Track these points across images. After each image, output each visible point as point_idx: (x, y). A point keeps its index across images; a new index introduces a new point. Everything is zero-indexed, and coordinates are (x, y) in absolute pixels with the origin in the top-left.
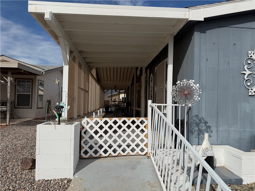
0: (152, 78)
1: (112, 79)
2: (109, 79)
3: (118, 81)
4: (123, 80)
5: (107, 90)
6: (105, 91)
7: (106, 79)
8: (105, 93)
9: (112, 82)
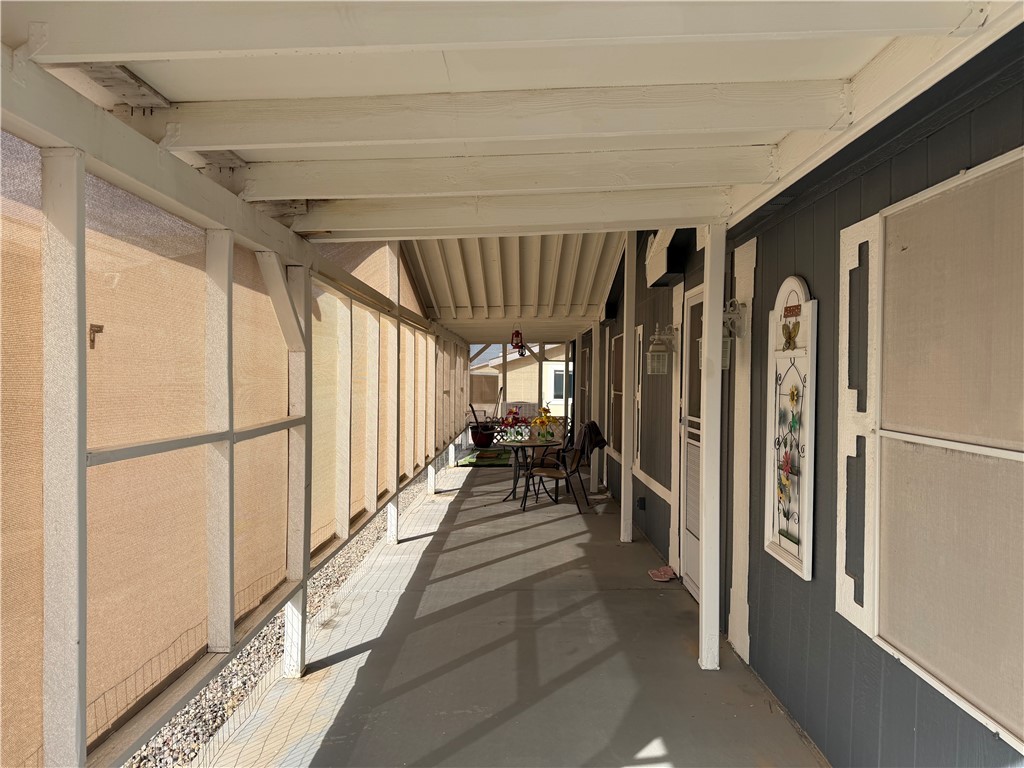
0: (793, 311)
1: (498, 299)
2: (482, 299)
3: (531, 311)
4: (555, 305)
5: (480, 347)
6: (475, 349)
7: (465, 300)
8: (471, 360)
9: (499, 313)
